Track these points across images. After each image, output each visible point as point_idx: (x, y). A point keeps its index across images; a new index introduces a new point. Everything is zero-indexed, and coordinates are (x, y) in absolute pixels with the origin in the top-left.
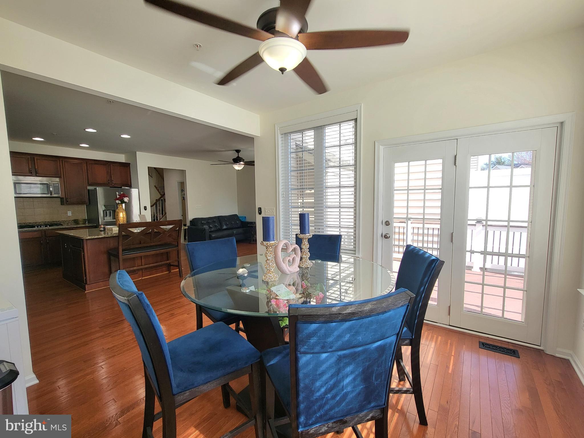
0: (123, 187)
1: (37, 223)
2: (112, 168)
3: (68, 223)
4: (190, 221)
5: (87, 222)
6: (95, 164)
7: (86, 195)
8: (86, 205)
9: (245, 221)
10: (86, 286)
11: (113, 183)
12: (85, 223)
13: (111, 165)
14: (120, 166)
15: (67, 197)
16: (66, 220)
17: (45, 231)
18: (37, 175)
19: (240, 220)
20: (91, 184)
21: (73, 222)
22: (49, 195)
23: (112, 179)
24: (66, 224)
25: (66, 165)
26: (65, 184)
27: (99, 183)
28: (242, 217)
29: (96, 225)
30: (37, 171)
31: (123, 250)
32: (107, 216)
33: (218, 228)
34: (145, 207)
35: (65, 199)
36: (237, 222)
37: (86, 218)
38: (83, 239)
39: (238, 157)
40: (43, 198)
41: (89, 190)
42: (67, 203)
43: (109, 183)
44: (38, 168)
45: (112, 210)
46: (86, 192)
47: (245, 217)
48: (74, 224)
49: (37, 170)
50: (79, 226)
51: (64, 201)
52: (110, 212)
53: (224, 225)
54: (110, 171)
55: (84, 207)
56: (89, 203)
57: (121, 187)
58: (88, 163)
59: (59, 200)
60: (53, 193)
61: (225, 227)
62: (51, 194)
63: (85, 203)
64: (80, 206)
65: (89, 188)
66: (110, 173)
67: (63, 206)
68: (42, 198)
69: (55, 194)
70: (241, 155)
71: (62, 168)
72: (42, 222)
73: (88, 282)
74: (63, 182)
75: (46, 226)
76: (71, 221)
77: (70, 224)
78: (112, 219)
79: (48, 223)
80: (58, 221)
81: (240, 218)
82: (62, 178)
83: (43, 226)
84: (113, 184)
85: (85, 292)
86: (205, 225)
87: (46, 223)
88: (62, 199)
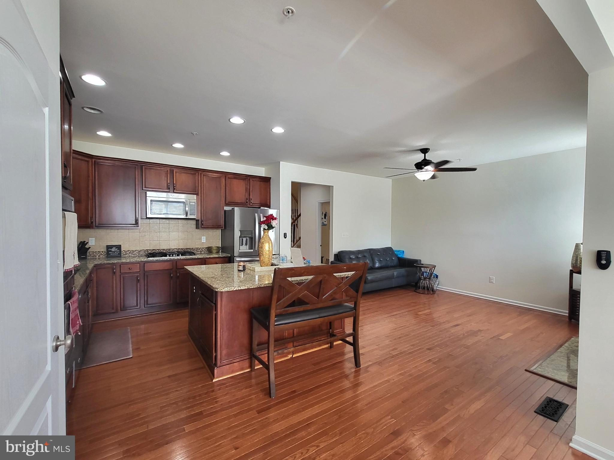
0: (262, 208)
1: (171, 250)
2: (251, 183)
3: (201, 250)
4: (335, 255)
5: (220, 251)
6: (235, 178)
7: (222, 216)
8: (221, 230)
9: (403, 257)
10: (215, 370)
11: (251, 202)
12: (218, 252)
13: (251, 180)
14: (260, 181)
15: (202, 219)
16: (199, 247)
17: (176, 261)
18: (175, 191)
19: (396, 255)
20: (229, 203)
21: (207, 250)
22: (183, 217)
23: (251, 197)
24: (199, 252)
25: (204, 179)
26: (202, 202)
27: (237, 202)
28: (399, 251)
29: (230, 255)
30: (175, 187)
31: (276, 316)
32: (242, 244)
33: (370, 266)
34: (285, 233)
35: (200, 221)
36: (393, 259)
37: (220, 246)
38: (217, 291)
39: (425, 159)
40: (179, 220)
41: (225, 211)
42: (202, 226)
43: (247, 202)
44: (176, 183)
45: (249, 237)
46: (222, 214)
47: (403, 251)
48: (207, 252)
49: (175, 185)
50: (211, 256)
51: (200, 224)
52: (247, 239)
53: (377, 261)
54: (249, 187)
55: (218, 232)
56: (225, 228)
57: (260, 208)
58: (227, 176)
59: (194, 222)
60: (189, 214)
61: (377, 265)
62: (187, 216)
63: (221, 227)
64: (215, 230)
65: (227, 208)
66: (249, 190)
67: (198, 230)
68: (177, 220)
69: (190, 214)
70: (428, 156)
71: (200, 183)
72: (176, 249)
73: (219, 364)
74: (200, 200)
75: (178, 255)
76: (204, 248)
77: (203, 252)
78: (248, 248)
79: (182, 250)
80: (191, 248)
81: (395, 253)
82: (199, 195)
83: (175, 255)
84: (251, 204)
85: (214, 381)
86: (354, 261)
87: (180, 251)
88: (197, 221)
